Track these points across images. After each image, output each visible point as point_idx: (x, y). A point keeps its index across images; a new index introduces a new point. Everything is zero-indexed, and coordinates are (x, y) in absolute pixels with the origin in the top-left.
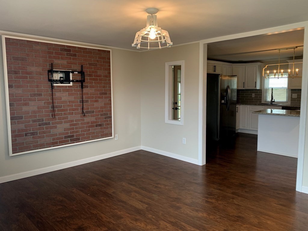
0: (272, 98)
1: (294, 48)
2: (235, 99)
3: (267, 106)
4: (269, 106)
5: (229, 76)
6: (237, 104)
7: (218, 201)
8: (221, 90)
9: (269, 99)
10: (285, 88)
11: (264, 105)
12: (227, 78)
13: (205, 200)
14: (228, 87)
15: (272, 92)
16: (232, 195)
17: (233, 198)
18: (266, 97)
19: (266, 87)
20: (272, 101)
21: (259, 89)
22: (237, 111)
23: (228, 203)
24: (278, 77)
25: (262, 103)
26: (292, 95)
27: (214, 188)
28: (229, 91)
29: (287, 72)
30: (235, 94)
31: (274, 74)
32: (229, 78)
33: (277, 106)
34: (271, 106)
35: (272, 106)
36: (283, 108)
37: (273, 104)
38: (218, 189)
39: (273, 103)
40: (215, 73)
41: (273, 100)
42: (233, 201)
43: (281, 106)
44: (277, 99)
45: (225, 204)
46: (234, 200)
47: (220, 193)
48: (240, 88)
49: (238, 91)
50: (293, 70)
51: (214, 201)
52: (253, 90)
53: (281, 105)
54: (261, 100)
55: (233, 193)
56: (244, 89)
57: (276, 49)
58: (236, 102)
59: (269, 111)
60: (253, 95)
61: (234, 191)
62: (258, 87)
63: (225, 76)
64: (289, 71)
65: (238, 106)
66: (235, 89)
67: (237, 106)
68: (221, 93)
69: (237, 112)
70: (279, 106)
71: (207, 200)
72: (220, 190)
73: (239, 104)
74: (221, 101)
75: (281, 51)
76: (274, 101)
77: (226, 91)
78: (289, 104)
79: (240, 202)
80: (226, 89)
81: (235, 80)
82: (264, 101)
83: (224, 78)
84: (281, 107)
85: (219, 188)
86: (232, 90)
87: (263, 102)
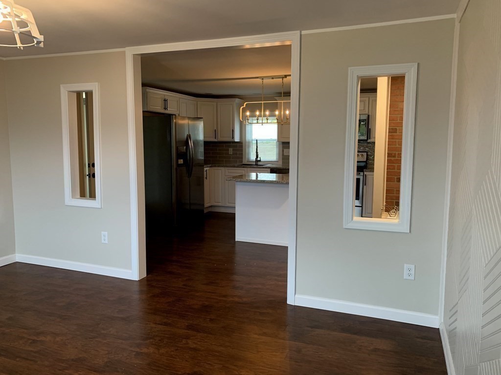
0: (257, 156)
1: (283, 78)
2: (201, 156)
3: (251, 167)
4: (253, 167)
5: (189, 118)
6: (205, 166)
7: (159, 350)
8: (176, 142)
9: (253, 157)
10: (274, 140)
11: (246, 167)
12: (186, 122)
13: (134, 352)
14: (189, 136)
15: (257, 147)
16: (187, 331)
17: (187, 338)
18: (249, 154)
19: (248, 138)
20: (257, 161)
21: (238, 141)
22: (205, 176)
23: (177, 350)
24: (262, 123)
25: (243, 163)
26: (283, 151)
27: (156, 323)
28: (191, 144)
29: (275, 116)
30: (201, 149)
31: (256, 118)
32: (191, 122)
33: (264, 168)
34: (255, 167)
35: (257, 168)
36: (273, 171)
37: (257, 165)
38: (161, 325)
39: (259, 163)
40: (166, 112)
41: (259, 159)
42: (188, 344)
43: (269, 168)
44: (263, 157)
45: (172, 353)
46: (189, 341)
47: (164, 331)
48: (208, 140)
49: (207, 144)
50: (282, 113)
51: (152, 351)
52: (230, 142)
53: (269, 165)
54: (242, 158)
55: (189, 327)
56: (216, 140)
57: (257, 78)
58: (203, 162)
59: (253, 176)
60: (231, 151)
61: (191, 322)
62: (237, 139)
63: (183, 118)
64: (277, 113)
65: (208, 168)
66: (201, 141)
67: (205, 169)
68: (177, 148)
69: (206, 178)
70: (266, 168)
71: (138, 350)
72: (166, 324)
73: (208, 166)
74: (177, 161)
75: (264, 80)
76: (260, 161)
77: (186, 143)
78: (280, 165)
79: (199, 343)
80: (185, 140)
81: (201, 125)
82: (247, 160)
83: (181, 122)
84: (269, 170)
85: (165, 320)
86: (196, 143)
87: (245, 162)
